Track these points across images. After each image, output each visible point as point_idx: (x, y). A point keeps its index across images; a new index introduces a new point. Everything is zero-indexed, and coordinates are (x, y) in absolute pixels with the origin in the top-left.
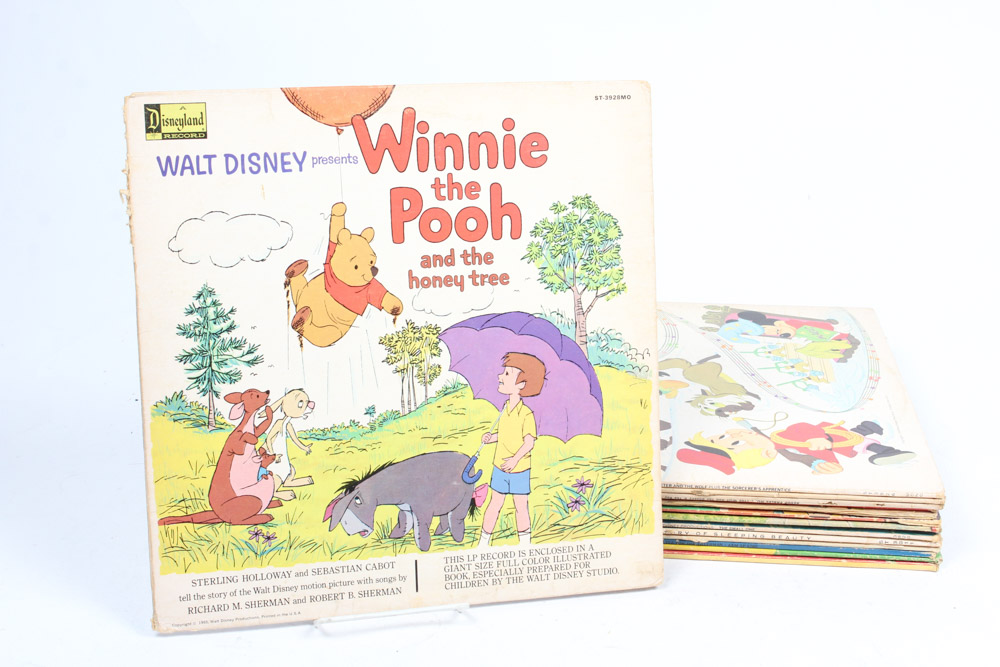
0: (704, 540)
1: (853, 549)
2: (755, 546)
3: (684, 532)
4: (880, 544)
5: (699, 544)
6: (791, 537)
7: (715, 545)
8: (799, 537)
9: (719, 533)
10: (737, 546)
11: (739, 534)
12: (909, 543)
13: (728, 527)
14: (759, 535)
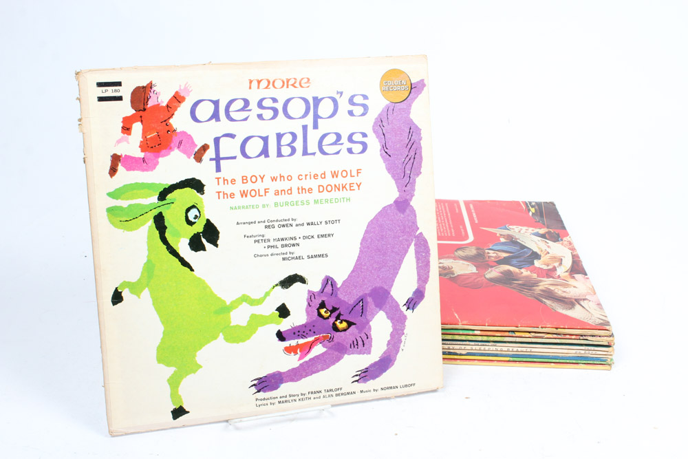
0: (464, 352)
1: (558, 356)
2: (496, 355)
3: (451, 347)
4: (576, 353)
5: (461, 355)
6: (519, 349)
7: (471, 355)
8: (524, 349)
9: (474, 347)
10: (485, 356)
11: (487, 348)
12: (594, 352)
13: (480, 343)
14: (499, 348)
